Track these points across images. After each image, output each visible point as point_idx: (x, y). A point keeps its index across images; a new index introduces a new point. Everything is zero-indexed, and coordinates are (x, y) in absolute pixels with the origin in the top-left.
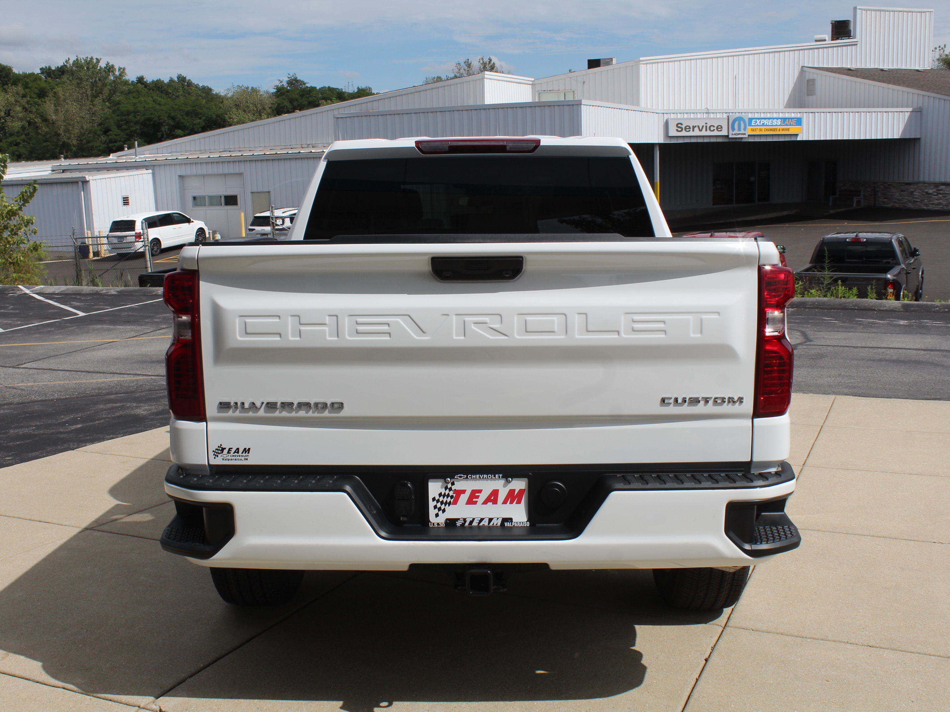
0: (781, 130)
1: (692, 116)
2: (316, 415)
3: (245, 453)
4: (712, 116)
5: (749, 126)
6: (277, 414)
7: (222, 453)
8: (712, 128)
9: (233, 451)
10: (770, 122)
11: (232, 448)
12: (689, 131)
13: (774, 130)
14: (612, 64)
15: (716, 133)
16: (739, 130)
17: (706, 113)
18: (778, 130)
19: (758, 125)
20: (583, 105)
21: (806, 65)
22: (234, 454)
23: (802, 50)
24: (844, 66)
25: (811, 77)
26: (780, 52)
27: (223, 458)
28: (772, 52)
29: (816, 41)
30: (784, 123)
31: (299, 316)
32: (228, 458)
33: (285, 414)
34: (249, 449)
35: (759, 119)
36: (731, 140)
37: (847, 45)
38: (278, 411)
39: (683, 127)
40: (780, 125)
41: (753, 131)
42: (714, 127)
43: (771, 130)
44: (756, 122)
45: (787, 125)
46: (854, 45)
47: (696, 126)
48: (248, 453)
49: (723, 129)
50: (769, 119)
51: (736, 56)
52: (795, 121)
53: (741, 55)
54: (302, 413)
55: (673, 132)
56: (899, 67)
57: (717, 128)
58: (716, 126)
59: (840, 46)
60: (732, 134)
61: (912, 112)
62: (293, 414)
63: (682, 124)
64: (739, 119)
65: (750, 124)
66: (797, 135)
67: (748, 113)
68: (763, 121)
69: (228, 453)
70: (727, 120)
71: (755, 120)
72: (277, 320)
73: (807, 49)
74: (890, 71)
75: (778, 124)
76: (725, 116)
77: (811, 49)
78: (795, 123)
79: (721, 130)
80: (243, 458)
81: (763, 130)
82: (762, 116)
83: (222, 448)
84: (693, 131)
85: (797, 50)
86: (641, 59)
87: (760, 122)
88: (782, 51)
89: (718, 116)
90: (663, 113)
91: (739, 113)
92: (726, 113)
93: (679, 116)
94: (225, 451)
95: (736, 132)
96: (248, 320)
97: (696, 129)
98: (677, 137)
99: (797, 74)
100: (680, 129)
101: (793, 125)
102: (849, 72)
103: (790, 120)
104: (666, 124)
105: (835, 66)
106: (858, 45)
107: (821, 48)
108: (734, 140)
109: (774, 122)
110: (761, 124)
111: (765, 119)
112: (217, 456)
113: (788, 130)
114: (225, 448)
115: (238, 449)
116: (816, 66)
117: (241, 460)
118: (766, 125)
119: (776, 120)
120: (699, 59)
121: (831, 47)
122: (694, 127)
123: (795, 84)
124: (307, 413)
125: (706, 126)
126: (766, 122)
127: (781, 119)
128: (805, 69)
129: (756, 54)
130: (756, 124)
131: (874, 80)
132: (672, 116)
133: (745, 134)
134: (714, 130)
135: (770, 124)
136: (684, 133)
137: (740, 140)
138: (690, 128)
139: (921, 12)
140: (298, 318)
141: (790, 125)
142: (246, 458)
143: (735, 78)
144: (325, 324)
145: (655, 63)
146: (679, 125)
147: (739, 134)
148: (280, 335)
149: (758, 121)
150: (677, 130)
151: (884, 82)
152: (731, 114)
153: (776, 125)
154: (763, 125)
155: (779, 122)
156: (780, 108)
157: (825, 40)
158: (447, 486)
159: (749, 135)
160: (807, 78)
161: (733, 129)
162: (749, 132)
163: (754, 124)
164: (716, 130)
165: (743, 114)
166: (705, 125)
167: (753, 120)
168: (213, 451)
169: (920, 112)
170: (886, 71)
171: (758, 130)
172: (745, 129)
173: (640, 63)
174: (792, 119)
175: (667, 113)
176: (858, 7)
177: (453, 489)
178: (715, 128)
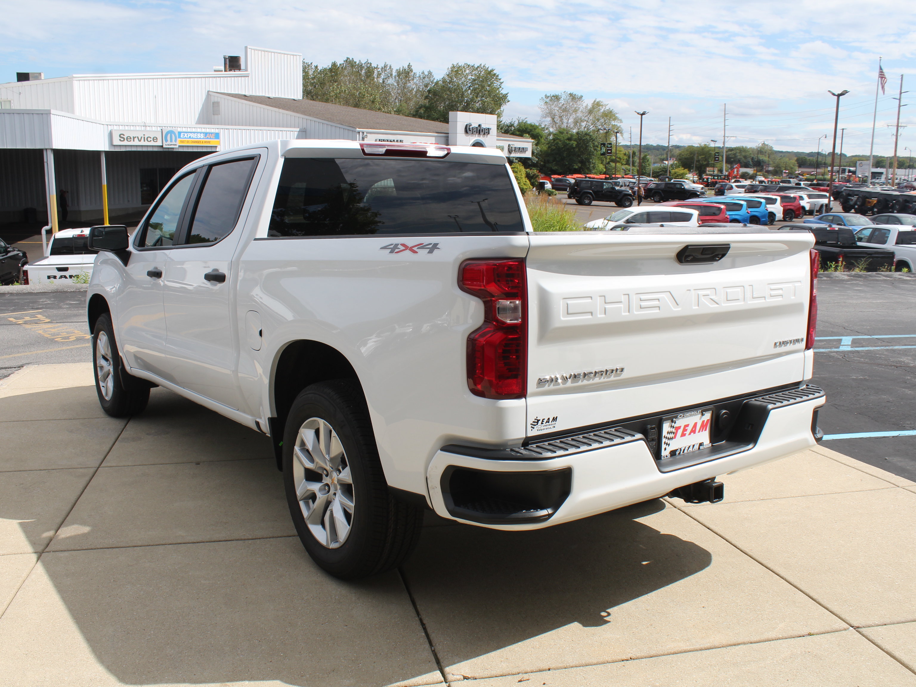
0: (204, 142)
1: (132, 128)
2: (606, 380)
3: (554, 421)
4: (148, 128)
5: (179, 138)
6: (580, 383)
7: (537, 424)
8: (149, 139)
9: (545, 421)
10: (195, 136)
11: (544, 419)
12: (130, 141)
13: (199, 142)
14: (41, 79)
15: (152, 143)
16: (171, 141)
17: (144, 126)
18: (202, 142)
19: (185, 138)
20: (53, 114)
21: (211, 90)
22: (546, 424)
23: (207, 77)
24: (240, 93)
25: (216, 100)
26: (190, 78)
27: (538, 429)
28: (184, 78)
29: (215, 71)
30: (205, 136)
31: (604, 296)
32: (541, 428)
33: (585, 382)
34: (557, 417)
35: (186, 133)
36: (165, 150)
37: (242, 77)
38: (580, 381)
39: (125, 137)
40: (203, 138)
41: (182, 142)
42: (150, 138)
43: (196, 142)
44: (184, 135)
45: (208, 138)
46: (247, 76)
47: (135, 137)
48: (556, 421)
49: (158, 140)
50: (194, 133)
51: (155, 79)
52: (214, 135)
53: (159, 78)
54: (597, 380)
55: (116, 142)
56: (280, 96)
57: (153, 139)
58: (152, 138)
59: (236, 77)
60: (166, 145)
61: (299, 131)
62: (591, 382)
63: (124, 135)
64: (171, 132)
65: (180, 137)
66: (216, 147)
67: (177, 127)
68: (190, 135)
69: (542, 423)
70: (161, 133)
71: (183, 133)
72: (589, 300)
73: (211, 77)
74: (275, 99)
75: (201, 138)
76: (159, 129)
77: (215, 77)
78: (214, 137)
79: (157, 141)
80: (552, 426)
81: (190, 142)
82: (189, 130)
83: (537, 420)
84: (134, 141)
85: (204, 77)
86: (74, 76)
87: (187, 135)
88: (192, 78)
89: (154, 129)
90: (107, 125)
91: (170, 127)
92: (159, 127)
93: (121, 128)
94: (540, 422)
95: (169, 143)
96: (570, 302)
97: (136, 139)
98: (120, 146)
99: (204, 97)
100: (122, 139)
101: (212, 139)
102: (245, 97)
103: (210, 134)
104: (111, 135)
105: (233, 92)
106: (249, 77)
107: (222, 77)
108: (167, 150)
109: (198, 135)
110: (188, 137)
111: (191, 133)
112: (534, 428)
113: (209, 142)
114: (540, 420)
115: (549, 419)
116: (218, 91)
117: (550, 428)
118: (192, 138)
119: (200, 134)
120: (124, 79)
121: (229, 77)
122: (134, 138)
123: (203, 105)
124: (600, 379)
125: (144, 138)
126: (192, 135)
127: (203, 133)
128: (210, 93)
129: (172, 78)
130: (184, 137)
131: (267, 105)
132: (116, 128)
133: (176, 145)
134: (151, 141)
135: (195, 137)
136: (126, 143)
137: (172, 150)
138: (131, 138)
139: (293, 55)
140: (603, 298)
141: (210, 138)
142: (554, 426)
143: (156, 97)
144: (621, 302)
145: (87, 80)
146: (122, 136)
147: (171, 145)
148: (592, 313)
149: (186, 135)
150: (120, 140)
151: (275, 107)
152: (163, 127)
153: (200, 138)
154: (190, 137)
155: (202, 136)
156: (192, 124)
157: (222, 71)
158: (672, 425)
159: (179, 146)
160: (212, 101)
161: (166, 141)
162: (179, 143)
163: (183, 137)
164: (152, 141)
165: (174, 128)
166: (143, 136)
167: (182, 134)
168: (531, 424)
169: (304, 132)
170: (271, 98)
171: (186, 142)
172: (176, 141)
173: (74, 79)
174: (212, 133)
175: (110, 125)
176: (248, 47)
177: (675, 427)
178: (152, 139)
